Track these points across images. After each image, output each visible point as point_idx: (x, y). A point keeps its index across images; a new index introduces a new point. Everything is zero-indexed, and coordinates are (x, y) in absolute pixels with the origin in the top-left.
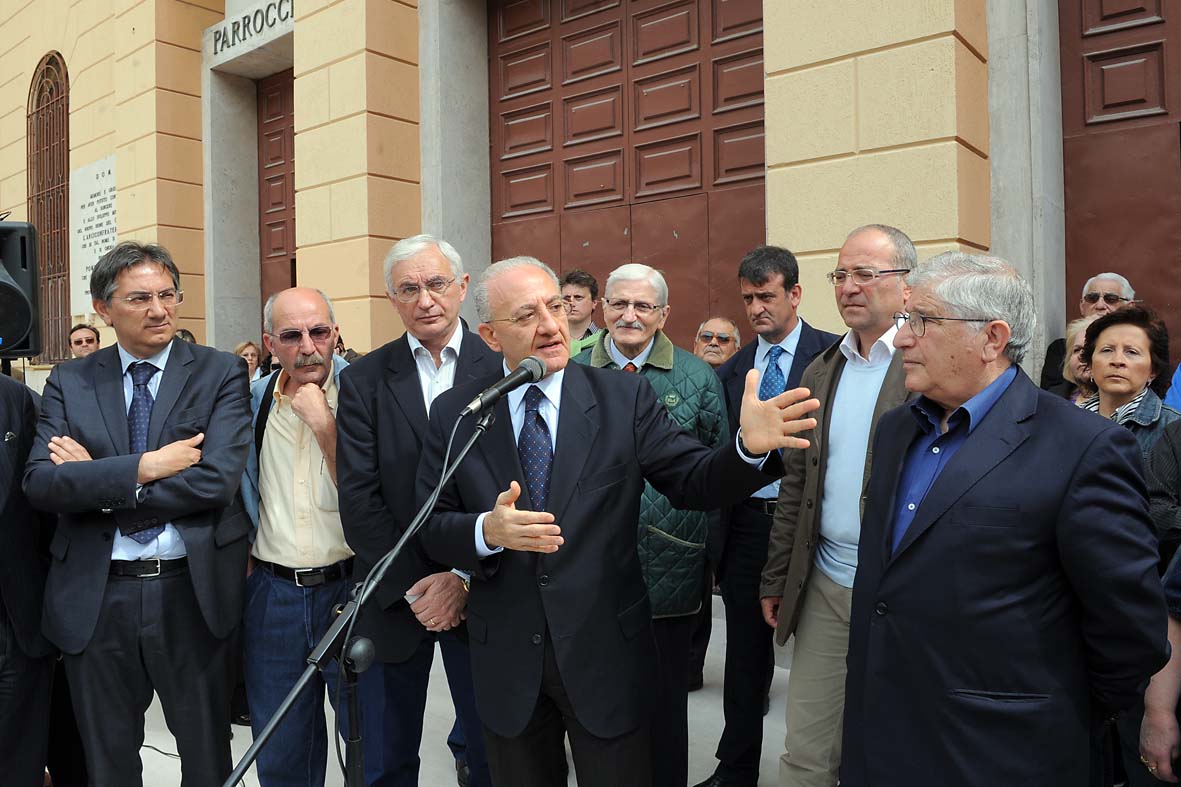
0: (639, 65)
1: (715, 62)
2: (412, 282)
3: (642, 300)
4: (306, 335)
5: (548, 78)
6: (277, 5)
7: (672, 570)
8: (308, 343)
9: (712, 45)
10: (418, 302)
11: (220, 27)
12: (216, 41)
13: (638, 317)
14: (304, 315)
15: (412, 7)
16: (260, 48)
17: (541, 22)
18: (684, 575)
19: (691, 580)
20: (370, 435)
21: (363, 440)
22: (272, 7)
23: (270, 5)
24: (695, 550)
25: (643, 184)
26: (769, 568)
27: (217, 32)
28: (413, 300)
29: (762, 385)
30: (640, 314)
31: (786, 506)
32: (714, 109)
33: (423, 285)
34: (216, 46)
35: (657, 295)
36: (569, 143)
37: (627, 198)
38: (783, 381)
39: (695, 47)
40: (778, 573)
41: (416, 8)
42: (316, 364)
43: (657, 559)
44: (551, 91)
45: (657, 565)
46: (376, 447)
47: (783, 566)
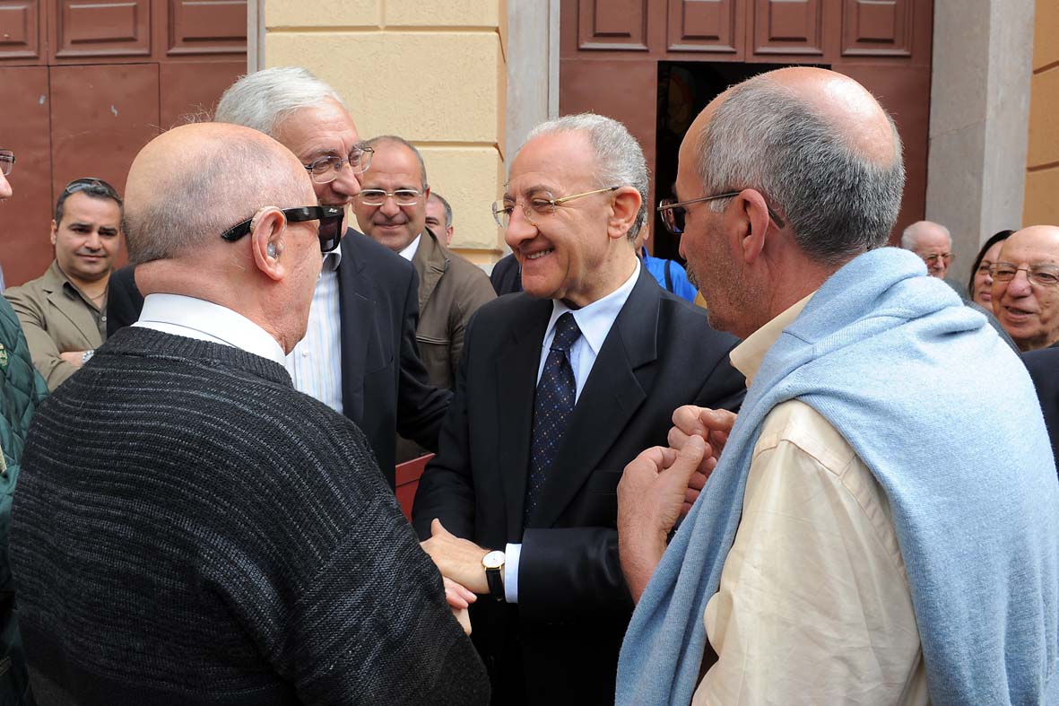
25: (68, 43)
37: (43, 57)
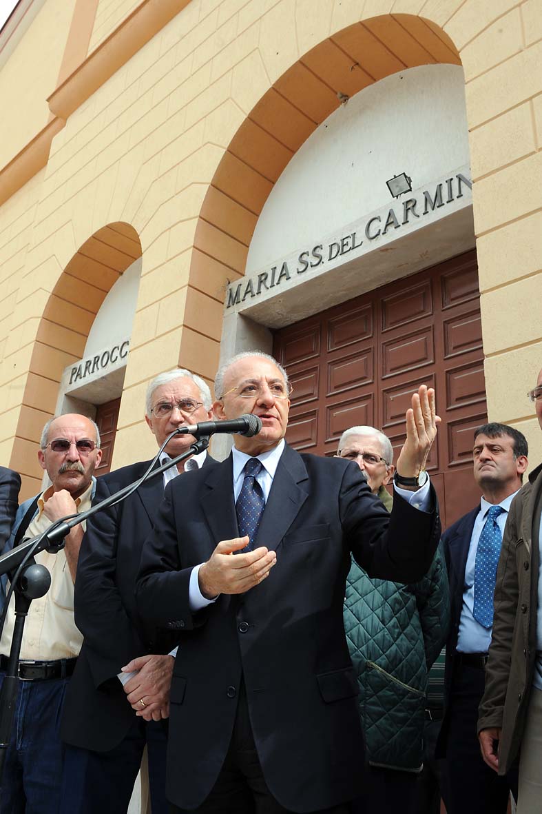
0: (387, 378)
1: (447, 372)
2: (167, 401)
3: (370, 452)
4: (73, 446)
5: (316, 392)
6: (120, 348)
7: (392, 712)
8: (74, 452)
9: (445, 359)
10: (170, 417)
11: (77, 365)
12: (73, 374)
13: (365, 467)
14: (75, 430)
15: (217, 341)
16: (103, 378)
17: (313, 352)
18: (403, 721)
19: (411, 729)
20: (114, 527)
21: (107, 531)
22: (117, 349)
23: (116, 348)
24: (414, 696)
26: (486, 700)
27: (74, 369)
28: (166, 416)
29: (480, 540)
30: (367, 465)
31: (499, 633)
32: (447, 407)
33: (176, 404)
34: (72, 377)
35: (383, 451)
36: (329, 440)
38: (500, 535)
39: (431, 361)
40: (497, 703)
41: (219, 342)
42: (78, 471)
43: (375, 697)
44: (318, 401)
45: (373, 704)
46: (117, 539)
47: (501, 695)
